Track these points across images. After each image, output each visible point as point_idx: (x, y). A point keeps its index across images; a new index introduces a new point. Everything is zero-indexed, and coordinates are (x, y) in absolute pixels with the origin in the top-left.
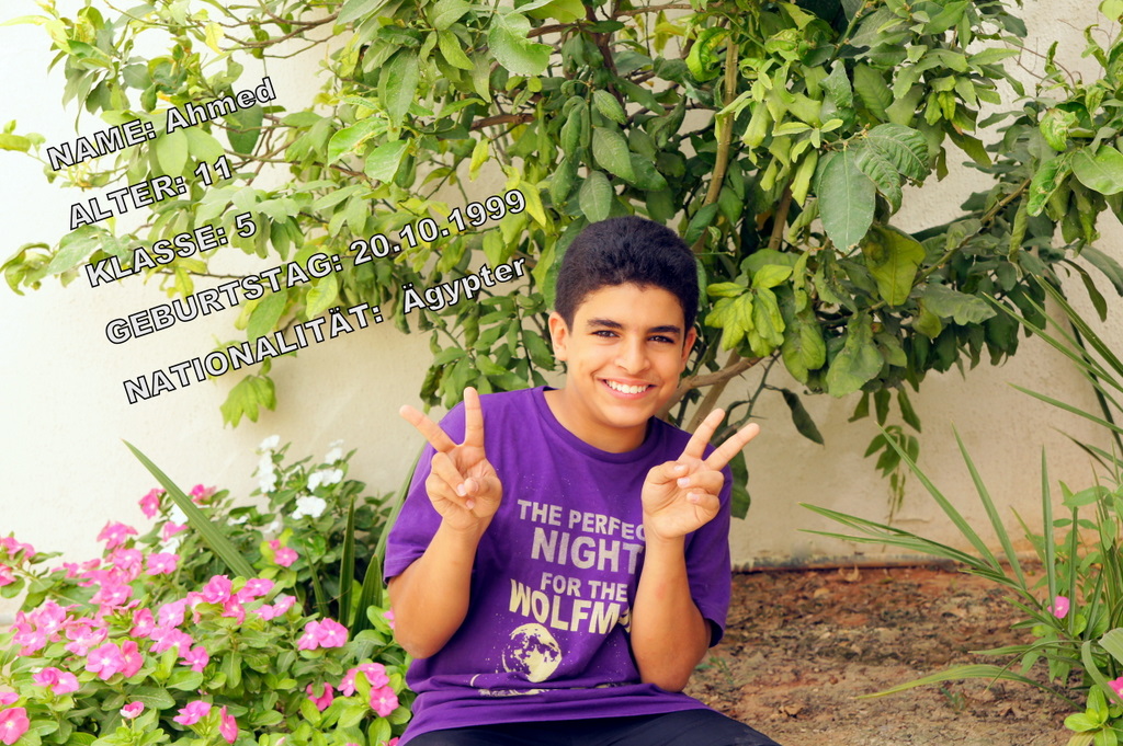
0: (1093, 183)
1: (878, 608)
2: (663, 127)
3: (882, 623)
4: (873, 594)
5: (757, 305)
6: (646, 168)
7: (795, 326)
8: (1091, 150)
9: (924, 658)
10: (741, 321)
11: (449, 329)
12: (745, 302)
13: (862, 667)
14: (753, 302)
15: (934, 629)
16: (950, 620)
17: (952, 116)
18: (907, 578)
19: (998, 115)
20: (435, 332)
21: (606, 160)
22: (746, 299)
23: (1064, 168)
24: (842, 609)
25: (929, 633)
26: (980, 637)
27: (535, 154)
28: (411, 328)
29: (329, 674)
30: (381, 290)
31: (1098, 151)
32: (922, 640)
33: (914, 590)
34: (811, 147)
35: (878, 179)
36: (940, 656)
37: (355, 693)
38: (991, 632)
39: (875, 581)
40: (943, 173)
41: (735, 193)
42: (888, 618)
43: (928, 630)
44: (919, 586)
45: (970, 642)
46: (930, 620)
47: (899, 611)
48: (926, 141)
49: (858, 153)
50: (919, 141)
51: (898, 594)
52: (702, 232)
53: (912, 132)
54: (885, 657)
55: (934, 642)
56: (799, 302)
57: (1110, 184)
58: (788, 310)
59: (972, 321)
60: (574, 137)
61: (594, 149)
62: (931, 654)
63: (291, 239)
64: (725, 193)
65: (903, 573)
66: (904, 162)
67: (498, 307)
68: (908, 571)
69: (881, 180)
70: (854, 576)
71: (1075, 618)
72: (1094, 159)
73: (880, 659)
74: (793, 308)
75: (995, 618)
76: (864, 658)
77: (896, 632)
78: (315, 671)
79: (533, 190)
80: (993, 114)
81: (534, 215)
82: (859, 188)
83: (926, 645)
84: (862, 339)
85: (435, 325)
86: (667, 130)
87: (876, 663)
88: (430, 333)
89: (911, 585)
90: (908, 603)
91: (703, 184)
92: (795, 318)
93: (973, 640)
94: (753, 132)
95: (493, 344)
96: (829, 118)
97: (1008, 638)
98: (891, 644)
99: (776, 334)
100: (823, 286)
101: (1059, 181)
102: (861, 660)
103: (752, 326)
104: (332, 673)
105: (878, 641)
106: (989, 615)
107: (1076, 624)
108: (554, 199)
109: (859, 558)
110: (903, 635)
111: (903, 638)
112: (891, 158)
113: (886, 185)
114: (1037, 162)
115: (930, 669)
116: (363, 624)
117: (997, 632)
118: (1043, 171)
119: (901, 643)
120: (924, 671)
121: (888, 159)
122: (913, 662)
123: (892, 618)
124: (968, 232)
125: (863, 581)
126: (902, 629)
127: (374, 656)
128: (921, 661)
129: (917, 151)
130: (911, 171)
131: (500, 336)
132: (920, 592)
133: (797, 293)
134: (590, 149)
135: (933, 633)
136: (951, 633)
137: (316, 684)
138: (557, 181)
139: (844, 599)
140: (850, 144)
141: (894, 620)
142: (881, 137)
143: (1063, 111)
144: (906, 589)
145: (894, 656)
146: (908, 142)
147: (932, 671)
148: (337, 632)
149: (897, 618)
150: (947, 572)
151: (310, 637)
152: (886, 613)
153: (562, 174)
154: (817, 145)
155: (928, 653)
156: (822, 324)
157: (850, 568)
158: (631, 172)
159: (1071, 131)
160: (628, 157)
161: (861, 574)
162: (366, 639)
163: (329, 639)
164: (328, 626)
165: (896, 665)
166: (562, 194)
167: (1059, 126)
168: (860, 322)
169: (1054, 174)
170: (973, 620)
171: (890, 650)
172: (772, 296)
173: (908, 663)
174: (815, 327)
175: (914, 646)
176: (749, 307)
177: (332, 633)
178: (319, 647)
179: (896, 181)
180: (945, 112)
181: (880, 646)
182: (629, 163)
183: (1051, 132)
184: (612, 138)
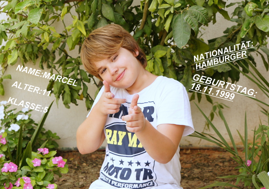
0: (261, 27)
1: (195, 162)
2: (126, 4)
3: (195, 167)
4: (194, 158)
5: (155, 63)
6: (119, 17)
7: (167, 70)
8: (261, 16)
9: (207, 179)
10: (150, 68)
11: (56, 68)
12: (151, 62)
13: (187, 181)
14: (154, 62)
15: (212, 169)
16: (217, 167)
17: (217, 3)
18: (206, 153)
19: (233, 3)
20: (52, 69)
21: (106, 14)
22: (151, 61)
23: (252, 22)
24: (184, 162)
25: (210, 171)
26: (226, 172)
27: (84, 12)
28: (44, 68)
29: (11, 180)
30: (35, 55)
31: (264, 17)
32: (208, 173)
33: (207, 157)
34: (170, 13)
35: (191, 24)
36: (213, 178)
37: (20, 186)
38: (230, 171)
39: (195, 153)
40: (215, 22)
41: (149, 26)
42: (198, 165)
43: (210, 170)
44: (209, 155)
45: (223, 174)
46: (211, 167)
47: (201, 163)
48: (207, 11)
49: (185, 15)
50: (205, 11)
51: (202, 158)
52: (138, 39)
53: (203, 8)
54: (195, 178)
55: (211, 174)
56: (169, 63)
57: (267, 28)
58: (165, 65)
59: (224, 71)
60: (96, 6)
61: (102, 11)
62: (210, 177)
63: (3, 38)
64: (146, 26)
65: (205, 151)
66: (200, 18)
67: (73, 61)
68: (206, 150)
69: (192, 24)
70: (189, 152)
71: (253, 167)
72: (262, 19)
73: (193, 179)
74: (167, 65)
75: (232, 166)
76: (189, 178)
77: (199, 170)
78: (7, 178)
79: (83, 24)
80: (231, 3)
81: (82, 32)
82: (186, 27)
83: (209, 174)
84: (188, 75)
85: (52, 67)
86: (127, 5)
87: (192, 180)
88: (50, 69)
89: (206, 155)
90: (205, 161)
91: (139, 23)
92: (167, 68)
93: (224, 173)
94: (152, 7)
95: (70, 73)
96: (177, 3)
97: (235, 173)
98: (198, 174)
99: (161, 73)
100: (176, 58)
101: (251, 26)
102: (187, 179)
103: (153, 70)
104: (12, 180)
105: (193, 173)
106: (230, 165)
107: (253, 168)
108: (89, 26)
109: (190, 146)
110: (202, 171)
111: (202, 172)
112: (196, 17)
113: (193, 26)
114: (244, 19)
115: (209, 182)
116: (25, 164)
117: (232, 171)
118: (246, 23)
119: (201, 174)
120: (207, 183)
121: (195, 17)
122: (204, 180)
123: (199, 165)
124: (222, 42)
125: (191, 153)
126: (202, 169)
127: (27, 174)
128: (206, 180)
129: (204, 15)
130: (202, 21)
131: (72, 71)
132: (209, 157)
133: (168, 60)
134: (101, 11)
135: (211, 171)
136: (217, 171)
137: (7, 183)
138: (90, 21)
139: (185, 159)
140: (183, 12)
141: (200, 166)
142: (193, 10)
143: (253, 3)
144: (205, 156)
145: (198, 178)
146: (202, 12)
147: (209, 183)
148: (14, 167)
149: (201, 166)
150: (219, 151)
151: (5, 168)
152: (197, 164)
153: (92, 18)
154: (172, 12)
155: (209, 177)
156: (176, 70)
157: (187, 149)
158: (114, 19)
159: (255, 10)
160: (113, 14)
161: (191, 151)
162: (25, 169)
163: (12, 169)
164: (11, 165)
165: (198, 181)
166: (92, 25)
167: (250, 8)
168: (188, 70)
169: (249, 24)
170: (225, 167)
171: (197, 176)
172: (160, 60)
173: (202, 180)
174: (174, 71)
175: (205, 175)
176: (152, 64)
177: (13, 167)
178: (8, 171)
179: (197, 25)
180: (215, 2)
181: (194, 174)
182: (113, 16)
183: (248, 10)
184: (108, 7)
